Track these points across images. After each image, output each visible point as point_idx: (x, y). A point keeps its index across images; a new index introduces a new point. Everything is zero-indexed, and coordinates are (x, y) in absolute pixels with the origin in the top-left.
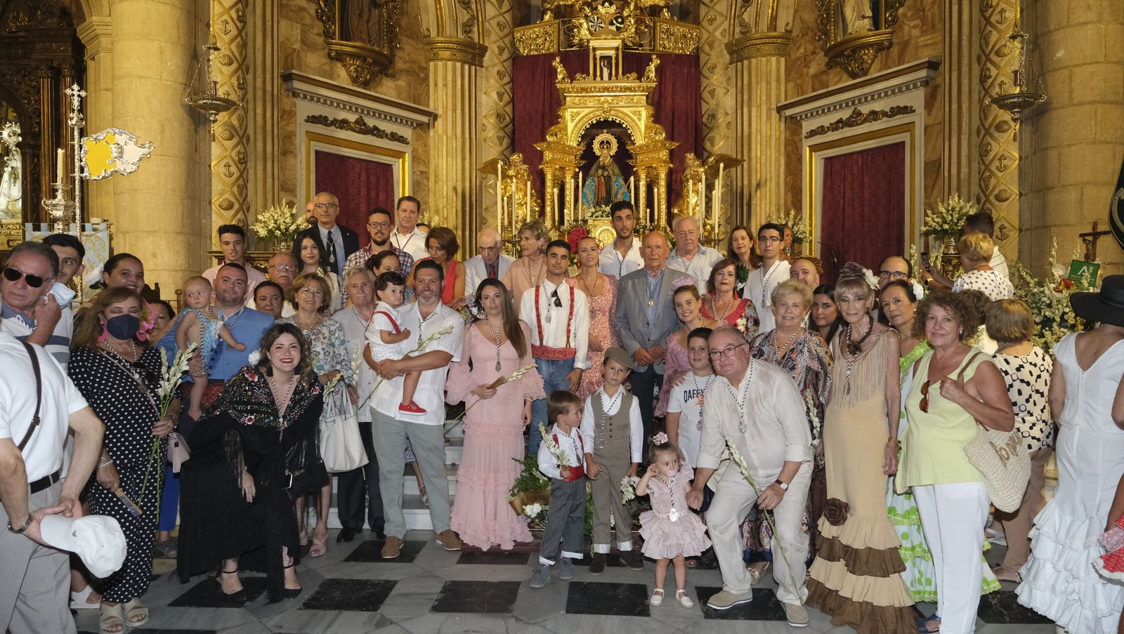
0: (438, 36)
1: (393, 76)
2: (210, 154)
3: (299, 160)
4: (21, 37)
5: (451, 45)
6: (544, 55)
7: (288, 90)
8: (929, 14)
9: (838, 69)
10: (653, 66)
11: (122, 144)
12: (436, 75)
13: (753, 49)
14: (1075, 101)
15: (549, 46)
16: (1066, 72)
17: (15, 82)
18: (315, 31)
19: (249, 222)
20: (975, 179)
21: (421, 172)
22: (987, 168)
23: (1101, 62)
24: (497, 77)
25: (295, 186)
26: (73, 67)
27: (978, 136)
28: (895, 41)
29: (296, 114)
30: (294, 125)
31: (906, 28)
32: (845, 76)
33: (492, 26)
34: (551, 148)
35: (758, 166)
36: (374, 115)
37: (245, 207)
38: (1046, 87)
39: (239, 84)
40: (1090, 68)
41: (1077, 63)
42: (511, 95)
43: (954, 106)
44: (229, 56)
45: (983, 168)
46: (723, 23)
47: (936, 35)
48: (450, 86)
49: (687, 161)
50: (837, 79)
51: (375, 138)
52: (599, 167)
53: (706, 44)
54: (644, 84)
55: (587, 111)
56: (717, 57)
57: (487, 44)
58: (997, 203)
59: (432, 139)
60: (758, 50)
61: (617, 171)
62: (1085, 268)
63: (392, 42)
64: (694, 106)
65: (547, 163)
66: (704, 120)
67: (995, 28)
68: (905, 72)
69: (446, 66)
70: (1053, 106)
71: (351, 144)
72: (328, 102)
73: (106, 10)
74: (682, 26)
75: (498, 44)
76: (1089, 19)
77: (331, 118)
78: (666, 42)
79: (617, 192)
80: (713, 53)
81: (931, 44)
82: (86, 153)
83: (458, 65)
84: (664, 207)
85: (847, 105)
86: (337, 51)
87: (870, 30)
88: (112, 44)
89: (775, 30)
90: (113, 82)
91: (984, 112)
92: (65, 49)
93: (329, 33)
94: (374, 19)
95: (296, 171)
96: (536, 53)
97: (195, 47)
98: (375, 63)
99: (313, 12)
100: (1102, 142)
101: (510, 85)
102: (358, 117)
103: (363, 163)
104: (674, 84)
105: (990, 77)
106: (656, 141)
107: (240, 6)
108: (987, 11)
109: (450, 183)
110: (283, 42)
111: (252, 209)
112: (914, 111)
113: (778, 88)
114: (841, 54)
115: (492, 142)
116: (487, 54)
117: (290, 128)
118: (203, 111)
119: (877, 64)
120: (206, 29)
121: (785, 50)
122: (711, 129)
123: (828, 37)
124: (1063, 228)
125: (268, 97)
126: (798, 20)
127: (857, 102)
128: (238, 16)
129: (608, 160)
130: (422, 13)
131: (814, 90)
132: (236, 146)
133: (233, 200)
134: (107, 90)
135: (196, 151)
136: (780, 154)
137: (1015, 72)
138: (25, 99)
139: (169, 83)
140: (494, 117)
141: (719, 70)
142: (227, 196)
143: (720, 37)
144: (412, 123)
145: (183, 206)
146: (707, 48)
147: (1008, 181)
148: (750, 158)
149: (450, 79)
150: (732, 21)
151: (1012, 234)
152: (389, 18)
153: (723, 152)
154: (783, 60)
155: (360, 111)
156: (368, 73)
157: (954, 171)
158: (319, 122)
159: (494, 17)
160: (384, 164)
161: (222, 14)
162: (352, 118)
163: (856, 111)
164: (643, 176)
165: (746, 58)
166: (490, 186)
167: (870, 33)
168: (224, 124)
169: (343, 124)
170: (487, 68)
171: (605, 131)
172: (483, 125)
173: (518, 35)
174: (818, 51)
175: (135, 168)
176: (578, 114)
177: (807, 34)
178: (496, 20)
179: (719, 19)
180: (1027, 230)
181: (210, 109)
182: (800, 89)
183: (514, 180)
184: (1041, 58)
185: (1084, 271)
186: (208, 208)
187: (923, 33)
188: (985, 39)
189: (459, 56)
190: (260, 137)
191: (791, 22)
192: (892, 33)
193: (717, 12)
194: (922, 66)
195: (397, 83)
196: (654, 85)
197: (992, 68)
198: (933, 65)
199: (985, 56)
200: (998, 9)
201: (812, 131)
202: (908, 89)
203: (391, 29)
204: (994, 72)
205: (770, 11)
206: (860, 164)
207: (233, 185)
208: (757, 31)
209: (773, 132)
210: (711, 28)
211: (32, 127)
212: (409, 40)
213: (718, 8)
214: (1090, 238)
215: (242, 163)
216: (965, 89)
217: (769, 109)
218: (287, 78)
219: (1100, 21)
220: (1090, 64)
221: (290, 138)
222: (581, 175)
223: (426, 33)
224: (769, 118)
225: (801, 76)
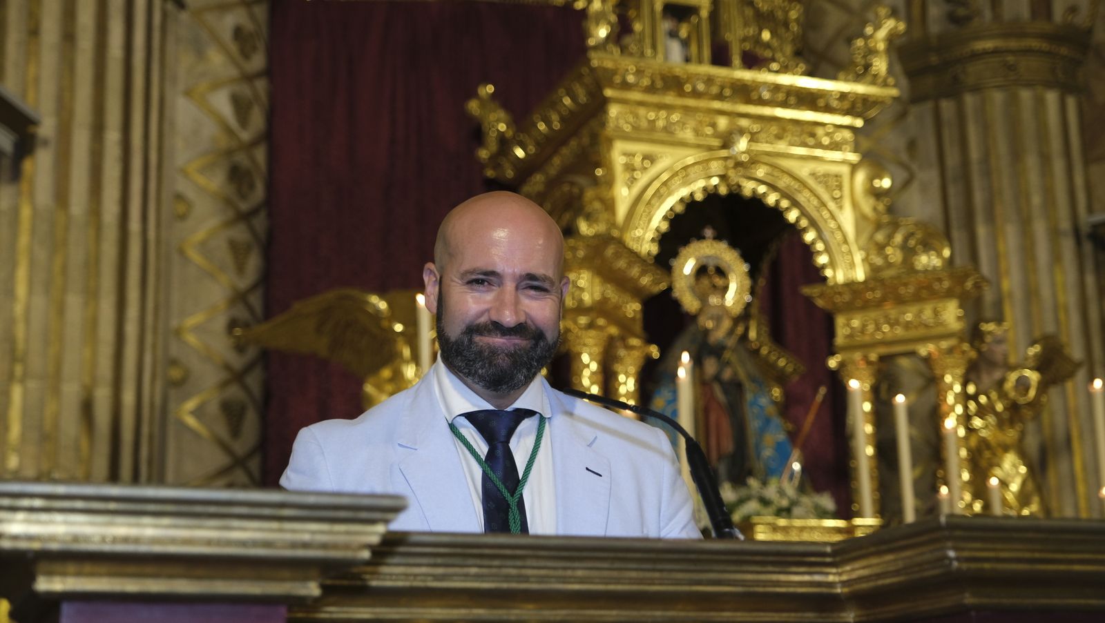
10: (880, 37)
13: (989, 62)
24: (233, 48)
54: (860, 90)
55: (676, 153)
60: (1008, 69)
61: (751, 367)
79: (761, 439)
89: (1049, 18)
109: (69, 388)
113: (1070, 176)
129: (724, 332)
140: (218, 175)
165: (976, 89)
171: (709, 232)
172: (179, 197)
176: (650, 161)
208: (996, 16)
217: (1054, 234)
224: (1056, 258)
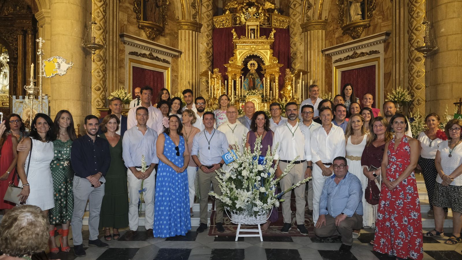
0: (183, 20)
1: (164, 36)
2: (91, 67)
3: (126, 70)
4: (10, 17)
5: (188, 24)
6: (226, 28)
7: (122, 41)
8: (386, 13)
9: (347, 35)
10: (273, 33)
11: (60, 63)
12: (181, 36)
13: (312, 26)
14: (449, 49)
15: (228, 24)
16: (445, 38)
17: (7, 36)
18: (133, 17)
19: (107, 96)
20: (407, 80)
21: (175, 76)
22: (412, 76)
23: (459, 34)
24: (206, 37)
25: (124, 81)
26: (32, 30)
27: (408, 63)
28: (371, 24)
29: (125, 51)
30: (124, 55)
31: (376, 19)
32: (350, 38)
33: (204, 16)
34: (231, 66)
35: (314, 74)
36: (156, 52)
37: (105, 89)
38: (437, 43)
39: (103, 38)
40: (455, 36)
41: (450, 34)
42: (212, 44)
43: (397, 51)
44: (100, 27)
45: (410, 76)
46: (299, 16)
47: (388, 22)
48: (187, 40)
49: (287, 72)
50: (347, 39)
51: (157, 61)
52: (250, 74)
53: (292, 25)
54: (269, 41)
55: (245, 51)
56: (297, 30)
57: (202, 23)
58: (416, 90)
59: (179, 62)
60: (314, 27)
61: (257, 76)
62: (460, 117)
63: (164, 22)
64: (287, 50)
65: (229, 72)
66: (292, 55)
67: (415, 20)
68: (376, 37)
69: (185, 32)
70: (440, 51)
71: (147, 63)
72: (138, 46)
73: (48, 7)
74: (283, 17)
75: (207, 23)
76: (454, 16)
77: (139, 53)
78: (276, 23)
79: (257, 84)
80: (295, 28)
81: (386, 26)
82: (45, 66)
83: (191, 31)
84: (277, 91)
85: (351, 50)
86: (142, 25)
87: (361, 20)
88: (51, 21)
89: (321, 19)
90: (51, 36)
91: (410, 53)
92: (28, 23)
93: (139, 17)
94: (157, 12)
95: (125, 75)
96: (222, 27)
97: (86, 23)
98: (157, 30)
99: (132, 9)
100: (460, 66)
101: (212, 40)
102: (150, 52)
103: (152, 71)
104: (279, 41)
105: (413, 39)
106: (274, 64)
107: (104, 6)
108: (411, 12)
109: (187, 81)
110: (120, 21)
111: (108, 91)
112: (379, 53)
113: (322, 43)
114: (349, 29)
115: (204, 63)
116: (202, 27)
117: (122, 57)
118: (88, 49)
119: (364, 33)
120: (90, 15)
121: (325, 27)
122: (294, 59)
123: (343, 22)
124: (445, 100)
125: (115, 44)
126: (330, 14)
127: (355, 49)
128: (103, 10)
129: (254, 72)
130: (176, 10)
131: (337, 44)
132: (102, 64)
133: (100, 86)
134: (48, 40)
135: (86, 66)
136: (323, 70)
137: (425, 37)
138: (11, 43)
139: (75, 37)
140: (205, 53)
141: (298, 35)
142: (98, 85)
143: (298, 22)
144: (172, 55)
145: (80, 89)
146: (292, 26)
147: (421, 81)
148: (311, 71)
149: (187, 37)
150: (303, 15)
151: (423, 102)
152: (163, 12)
153: (299, 68)
154: (324, 31)
155: (151, 50)
156: (154, 34)
157: (397, 77)
158: (134, 55)
159: (205, 12)
160: (160, 72)
161: (97, 9)
162: (148, 53)
163: (355, 52)
164: (268, 78)
165: (309, 31)
166: (203, 82)
167: (361, 21)
168: (97, 55)
169: (144, 55)
170: (202, 33)
171: (252, 59)
172: (201, 56)
173: (215, 20)
174: (338, 28)
175: (65, 73)
176: (242, 52)
177: (334, 21)
178: (206, 13)
179: (298, 14)
180: (429, 101)
181: (93, 48)
182: (331, 43)
183: (216, 79)
184: (435, 32)
185: (460, 118)
186: (90, 89)
187: (383, 21)
188: (411, 24)
189: (191, 28)
190: (111, 60)
191: (327, 16)
192: (370, 21)
193: (297, 11)
194: (383, 35)
195: (166, 38)
196: (273, 41)
197: (414, 36)
198: (387, 34)
199: (411, 30)
200: (416, 12)
201: (337, 60)
202: (377, 43)
203: (163, 17)
204: (415, 37)
205: (319, 11)
206: (356, 74)
207: (100, 80)
208: (313, 20)
209: (320, 61)
210: (294, 18)
211: (14, 55)
212: (171, 21)
213: (297, 10)
214: (459, 105)
215: (104, 71)
216: (402, 44)
217: (318, 51)
218: (122, 36)
219: (459, 17)
220: (455, 34)
221: (122, 61)
222: (243, 77)
223: (178, 18)
224: (318, 55)
225: (332, 38)
